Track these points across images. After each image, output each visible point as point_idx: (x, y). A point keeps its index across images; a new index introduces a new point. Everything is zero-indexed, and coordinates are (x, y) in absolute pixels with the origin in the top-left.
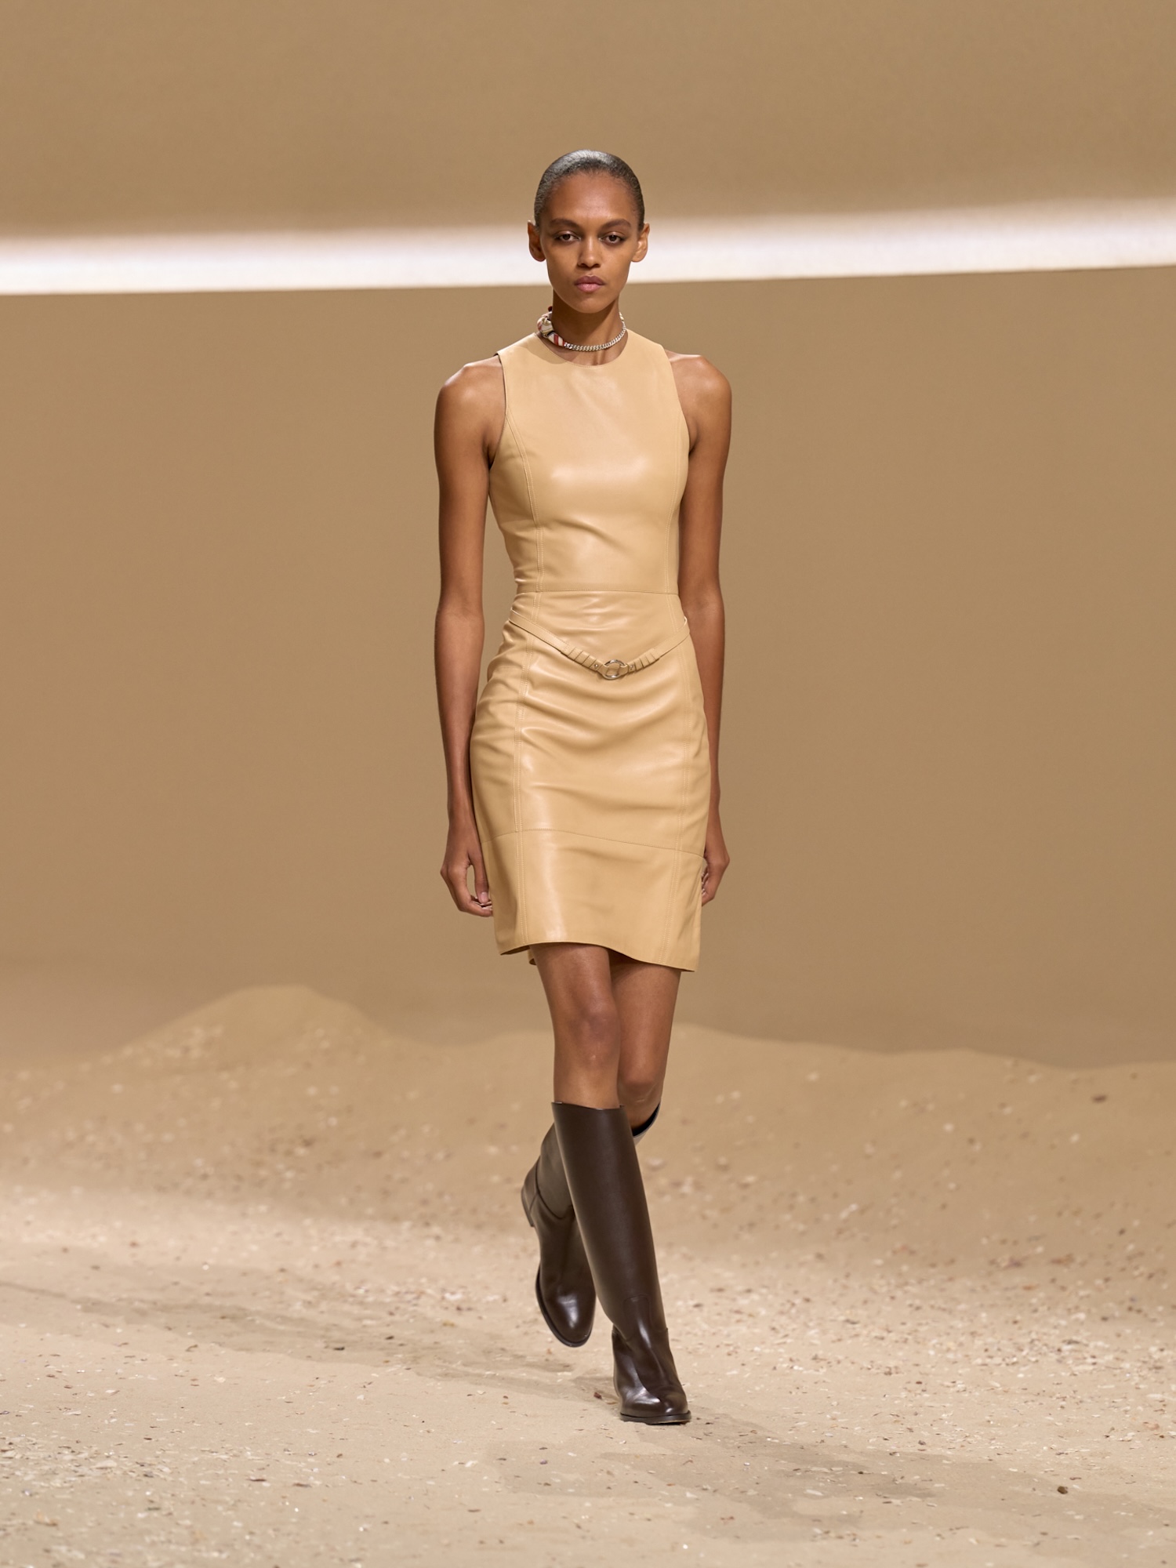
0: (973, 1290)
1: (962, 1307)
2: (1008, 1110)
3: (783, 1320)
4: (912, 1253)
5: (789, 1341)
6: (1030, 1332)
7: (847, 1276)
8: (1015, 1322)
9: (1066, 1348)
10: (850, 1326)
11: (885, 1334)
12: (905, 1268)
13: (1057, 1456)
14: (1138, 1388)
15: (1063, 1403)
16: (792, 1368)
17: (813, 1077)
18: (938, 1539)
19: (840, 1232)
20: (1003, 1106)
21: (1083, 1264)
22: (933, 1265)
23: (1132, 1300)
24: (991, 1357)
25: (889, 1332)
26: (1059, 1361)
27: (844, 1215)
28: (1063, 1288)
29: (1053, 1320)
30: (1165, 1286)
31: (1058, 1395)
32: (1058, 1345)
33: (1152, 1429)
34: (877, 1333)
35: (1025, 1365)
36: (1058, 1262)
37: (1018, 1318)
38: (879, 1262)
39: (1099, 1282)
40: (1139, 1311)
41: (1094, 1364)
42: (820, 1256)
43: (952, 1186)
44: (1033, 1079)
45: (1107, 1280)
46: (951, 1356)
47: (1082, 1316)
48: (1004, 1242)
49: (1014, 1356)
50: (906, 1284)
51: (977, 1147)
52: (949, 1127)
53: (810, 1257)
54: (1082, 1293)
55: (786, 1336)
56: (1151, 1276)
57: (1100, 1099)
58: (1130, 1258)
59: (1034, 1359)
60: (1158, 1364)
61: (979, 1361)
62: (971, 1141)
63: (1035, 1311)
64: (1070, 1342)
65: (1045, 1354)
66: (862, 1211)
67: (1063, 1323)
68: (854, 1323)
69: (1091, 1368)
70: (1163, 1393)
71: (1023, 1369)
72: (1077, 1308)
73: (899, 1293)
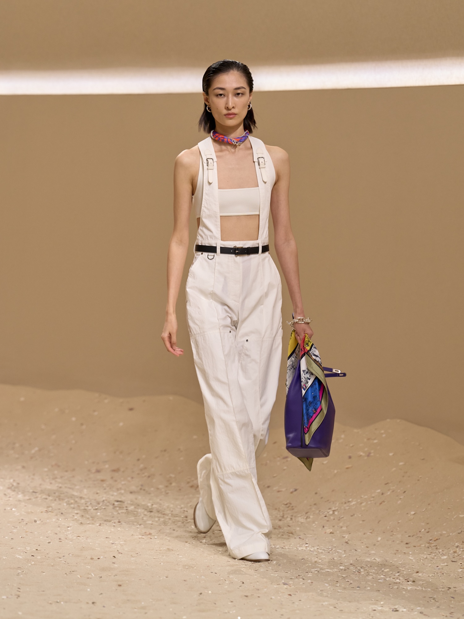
0: (81, 481)
1: (77, 487)
2: (96, 413)
3: (9, 491)
4: (59, 466)
5: (11, 499)
6: (103, 497)
7: (34, 475)
8: (97, 493)
9: (116, 503)
10: (34, 494)
11: (47, 497)
12: (56, 472)
13: (112, 545)
14: (143, 519)
15: (114, 524)
16: (12, 509)
17: (22, 399)
18: (65, 575)
19: (32, 458)
20: (94, 411)
21: (123, 472)
22: (67, 471)
23: (142, 485)
24: (87, 506)
25: (49, 496)
26: (113, 508)
27: (33, 451)
28: (116, 481)
29: (111, 493)
30: (154, 481)
31: (112, 521)
32: (113, 502)
33: (148, 535)
34: (44, 496)
35: (100, 510)
36: (114, 471)
37: (98, 492)
38: (46, 469)
39: (129, 479)
40: (144, 490)
41: (127, 510)
42: (23, 467)
43: (74, 442)
44: (106, 401)
45: (132, 478)
46: (72, 506)
47: (123, 491)
48: (94, 463)
49: (96, 506)
50: (56, 478)
51: (84, 427)
52: (74, 419)
53: (19, 467)
54: (123, 483)
55: (10, 497)
56: (149, 477)
57: (131, 409)
58: (141, 470)
59: (104, 507)
60: (151, 510)
61: (83, 508)
62: (82, 424)
63: (105, 489)
64: (118, 501)
65: (108, 506)
66: (40, 450)
67: (115, 494)
68: (36, 493)
69: (126, 511)
70: (153, 521)
71: (99, 511)
72: (121, 489)
73: (53, 482)
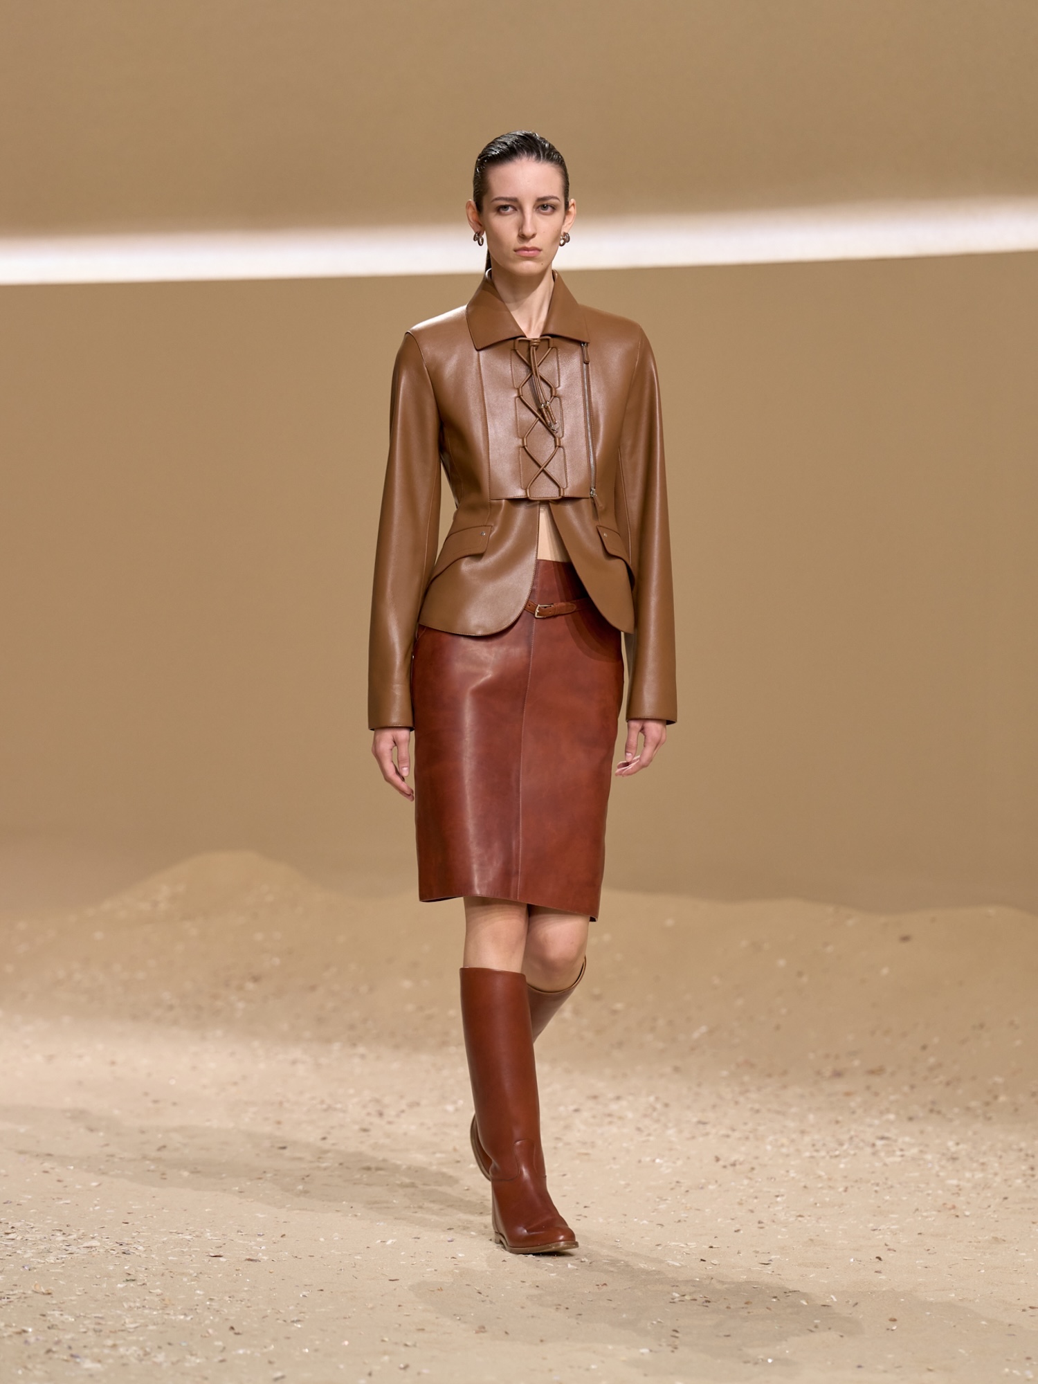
0: (802, 1096)
1: (794, 1110)
2: (830, 949)
3: (647, 1122)
4: (752, 1066)
5: (651, 1138)
6: (849, 1130)
7: (699, 1085)
8: (837, 1122)
9: (879, 1143)
10: (701, 1126)
11: (730, 1132)
12: (746, 1078)
13: (872, 1232)
14: (938, 1176)
15: (877, 1188)
16: (654, 1161)
17: (670, 922)
19: (693, 1049)
20: (826, 944)
21: (892, 1074)
22: (770, 1076)
23: (933, 1103)
24: (817, 1151)
25: (734, 1131)
26: (873, 1154)
27: (696, 1035)
28: (876, 1094)
29: (868, 1120)
30: (960, 1092)
31: (873, 1182)
32: (872, 1140)
33: (950, 1209)
34: (723, 1132)
35: (845, 1157)
36: (872, 1072)
37: (840, 1118)
38: (725, 1073)
39: (906, 1089)
40: (939, 1112)
41: (902, 1156)
42: (676, 1069)
43: (784, 1011)
44: (850, 922)
45: (912, 1087)
46: (784, 1150)
47: (892, 1117)
48: (827, 1056)
49: (837, 1150)
50: (747, 1091)
51: (805, 979)
52: (782, 963)
53: (668, 1070)
54: (892, 1098)
55: (649, 1135)
56: (948, 1084)
57: (905, 939)
58: (931, 1069)
59: (852, 1152)
60: (955, 1156)
61: (808, 1154)
62: (800, 974)
63: (854, 1113)
64: (882, 1138)
65: (862, 1148)
66: (711, 1032)
67: (876, 1122)
68: (704, 1123)
69: (900, 1159)
70: (959, 1180)
71: (844, 1160)
72: (888, 1111)
73: (742, 1099)
